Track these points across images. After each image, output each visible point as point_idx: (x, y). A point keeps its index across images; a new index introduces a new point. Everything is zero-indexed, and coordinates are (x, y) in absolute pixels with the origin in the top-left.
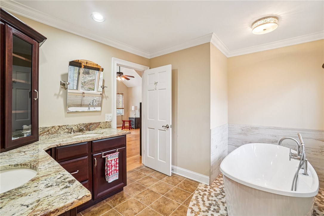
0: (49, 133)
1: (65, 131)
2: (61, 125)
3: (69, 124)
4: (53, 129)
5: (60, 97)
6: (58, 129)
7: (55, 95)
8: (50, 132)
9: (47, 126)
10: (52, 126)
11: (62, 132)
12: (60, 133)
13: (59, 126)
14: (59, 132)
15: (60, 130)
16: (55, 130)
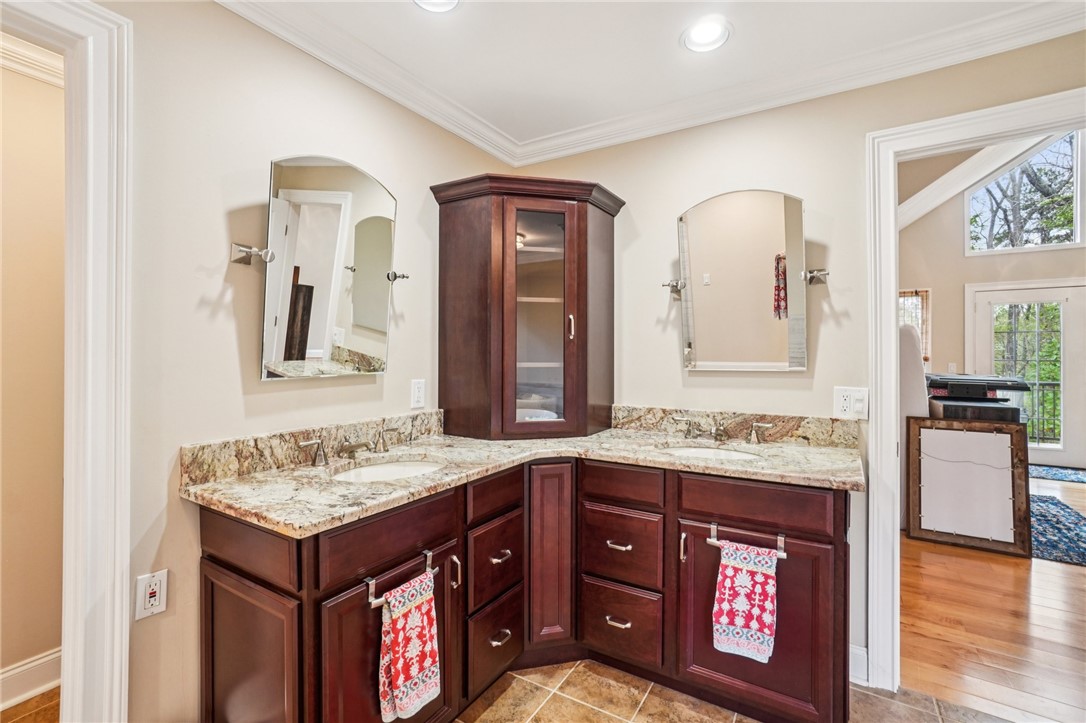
0: (641, 425)
1: (679, 427)
2: (668, 408)
3: (691, 410)
4: (650, 416)
5: (669, 328)
6: (662, 418)
7: (659, 321)
8: (643, 421)
9: (636, 406)
10: (647, 406)
11: (671, 429)
12: (665, 430)
13: (664, 411)
14: (663, 427)
15: (665, 422)
16: (654, 421)
